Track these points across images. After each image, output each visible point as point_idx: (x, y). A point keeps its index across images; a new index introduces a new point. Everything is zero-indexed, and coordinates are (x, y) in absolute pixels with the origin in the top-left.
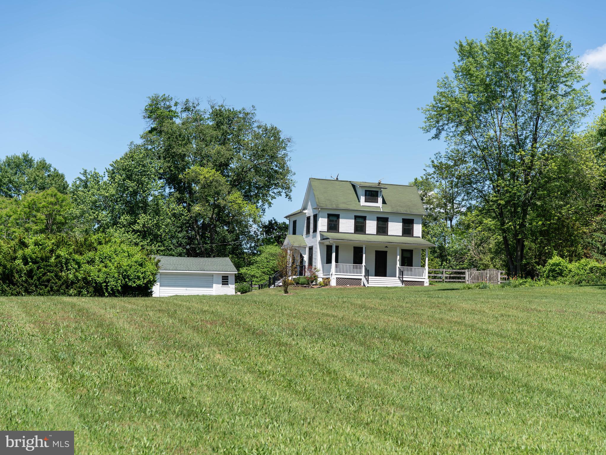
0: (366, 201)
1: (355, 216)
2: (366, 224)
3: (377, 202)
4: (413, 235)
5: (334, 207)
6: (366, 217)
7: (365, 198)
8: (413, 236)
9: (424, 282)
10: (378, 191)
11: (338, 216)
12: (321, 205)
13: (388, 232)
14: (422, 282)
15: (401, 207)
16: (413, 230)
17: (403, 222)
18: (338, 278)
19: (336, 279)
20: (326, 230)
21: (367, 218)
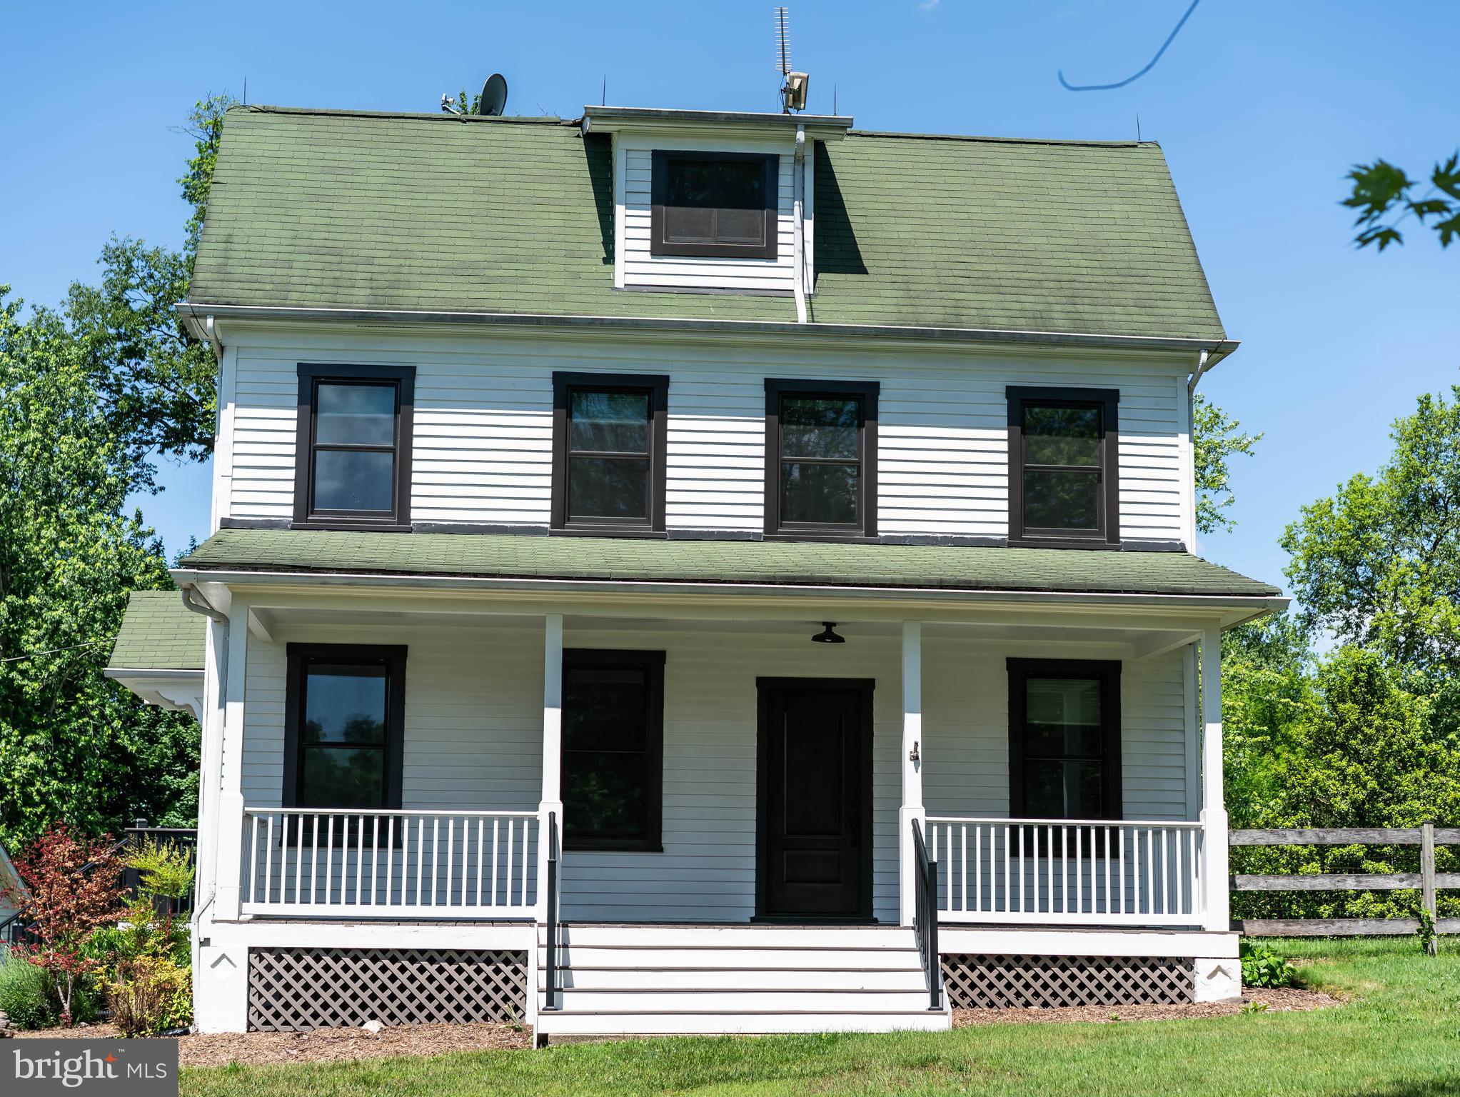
0: (660, 249)
1: (558, 378)
2: (662, 442)
3: (768, 253)
4: (1114, 526)
5: (358, 299)
6: (663, 381)
7: (654, 218)
8: (1113, 541)
9: (1189, 963)
10: (775, 159)
11: (395, 385)
12: (235, 290)
13: (873, 508)
14: (1171, 963)
15: (998, 289)
16: (1114, 490)
17: (1011, 423)
18: (278, 953)
19: (242, 959)
20: (289, 511)
21: (674, 396)
